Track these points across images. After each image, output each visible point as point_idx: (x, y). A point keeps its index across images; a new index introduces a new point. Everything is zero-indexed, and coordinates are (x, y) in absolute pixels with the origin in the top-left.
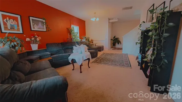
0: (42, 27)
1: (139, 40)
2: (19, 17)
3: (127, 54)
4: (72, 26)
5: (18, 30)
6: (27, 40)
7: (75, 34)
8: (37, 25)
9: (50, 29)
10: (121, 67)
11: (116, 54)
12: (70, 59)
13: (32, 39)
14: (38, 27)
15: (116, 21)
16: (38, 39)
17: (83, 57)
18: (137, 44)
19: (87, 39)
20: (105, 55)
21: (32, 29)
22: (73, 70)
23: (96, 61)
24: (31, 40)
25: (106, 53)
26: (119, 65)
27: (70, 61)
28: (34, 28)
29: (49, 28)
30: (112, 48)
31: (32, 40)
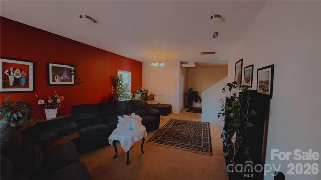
0: (68, 78)
1: (223, 110)
2: (31, 65)
3: (209, 123)
4: (120, 73)
5: (27, 85)
6: (39, 103)
7: (124, 87)
8: (60, 75)
9: (81, 81)
10: (196, 153)
11: (191, 122)
12: (111, 140)
13: (49, 101)
14: (62, 78)
15: (193, 65)
16: (59, 101)
17: (133, 138)
18: (219, 116)
19: (143, 94)
20: (173, 125)
21: (51, 83)
22: (115, 157)
23: (156, 138)
24: (46, 103)
25: (175, 120)
26: (194, 147)
27: (111, 143)
28: (54, 81)
29: (80, 79)
30: (186, 109)
31: (48, 103)
